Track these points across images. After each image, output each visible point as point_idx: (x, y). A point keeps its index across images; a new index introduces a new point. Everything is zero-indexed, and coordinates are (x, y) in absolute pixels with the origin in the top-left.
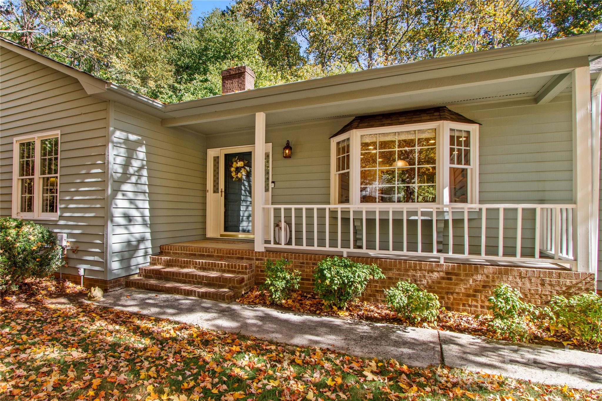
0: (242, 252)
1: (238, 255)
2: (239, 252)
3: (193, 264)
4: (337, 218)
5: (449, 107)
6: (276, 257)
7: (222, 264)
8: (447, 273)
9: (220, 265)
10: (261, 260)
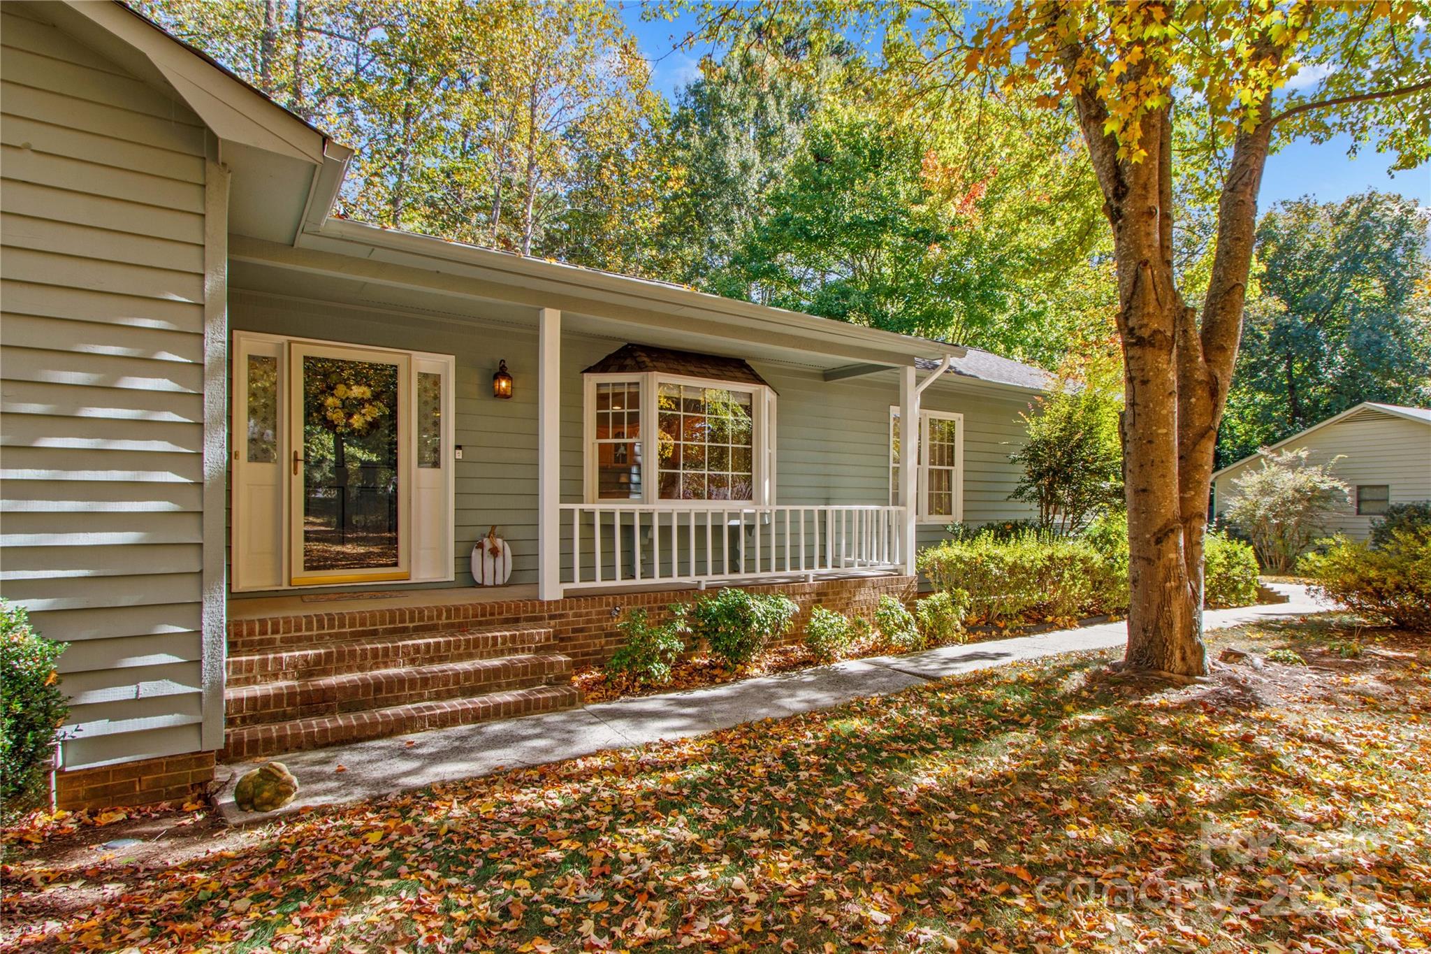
0: (517, 607)
1: (505, 615)
2: (509, 607)
3: (406, 654)
4: (593, 525)
5: (747, 362)
6: (593, 607)
7: (495, 638)
8: (818, 594)
9: (490, 642)
10: (561, 616)
